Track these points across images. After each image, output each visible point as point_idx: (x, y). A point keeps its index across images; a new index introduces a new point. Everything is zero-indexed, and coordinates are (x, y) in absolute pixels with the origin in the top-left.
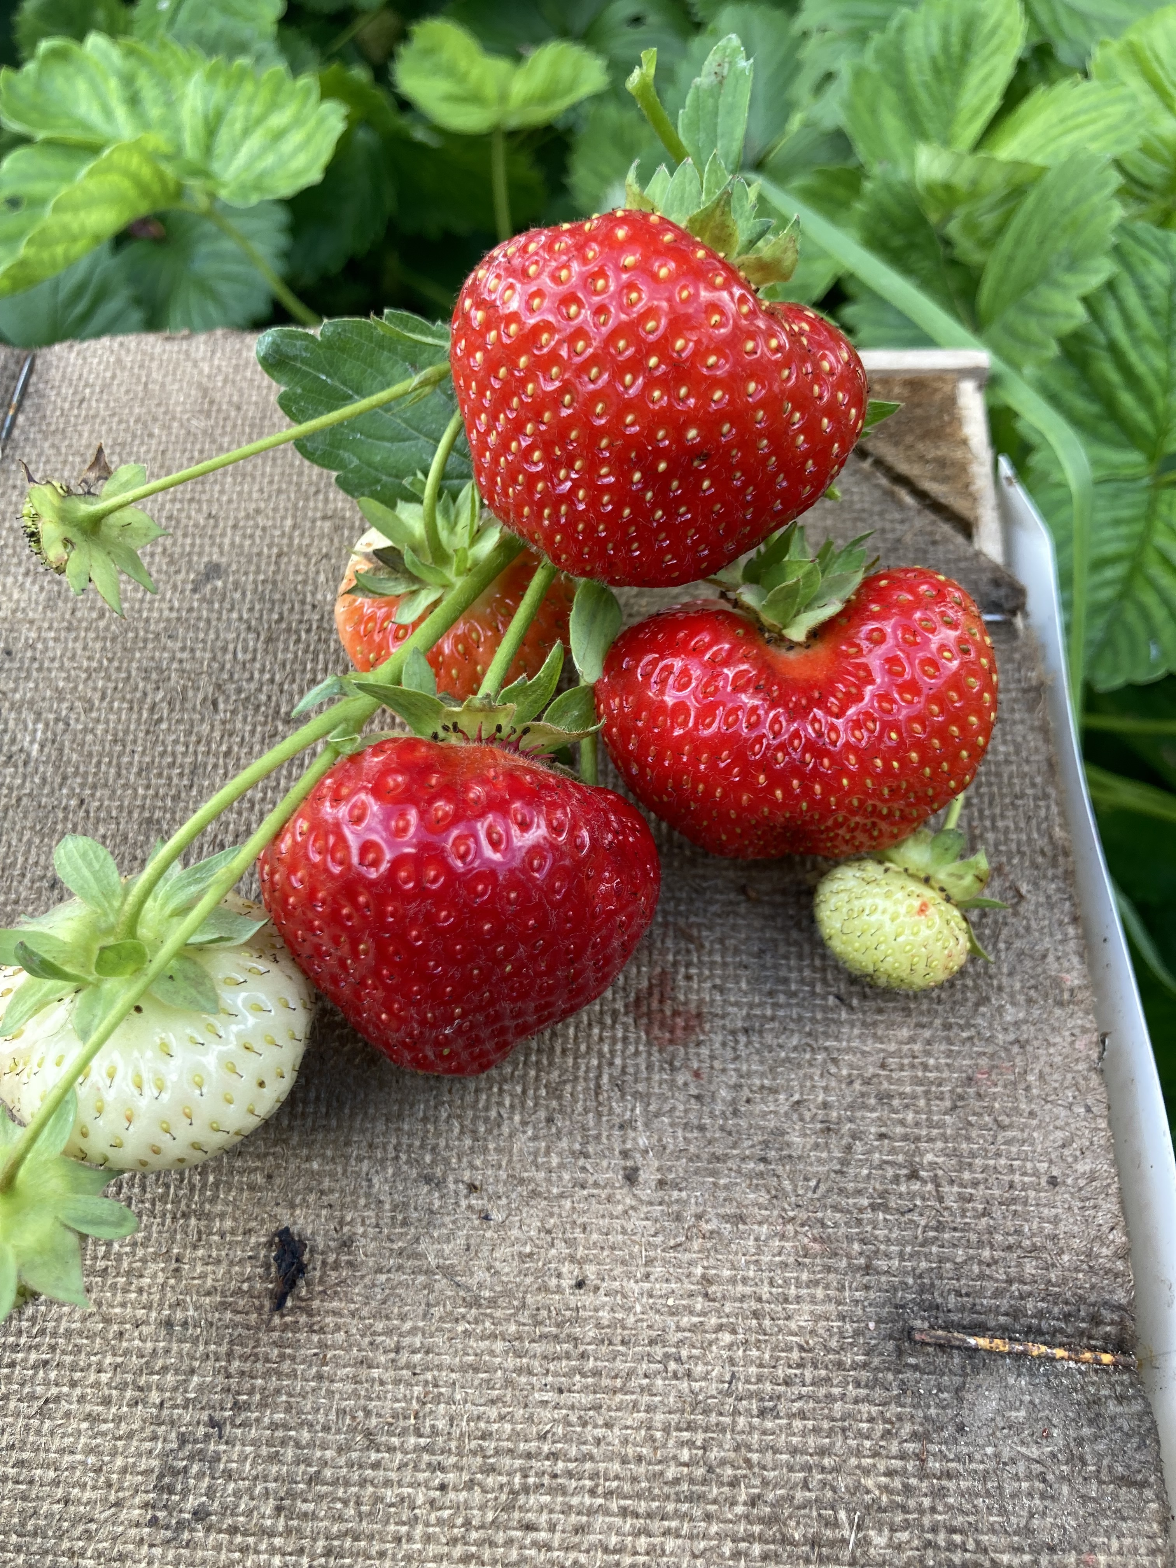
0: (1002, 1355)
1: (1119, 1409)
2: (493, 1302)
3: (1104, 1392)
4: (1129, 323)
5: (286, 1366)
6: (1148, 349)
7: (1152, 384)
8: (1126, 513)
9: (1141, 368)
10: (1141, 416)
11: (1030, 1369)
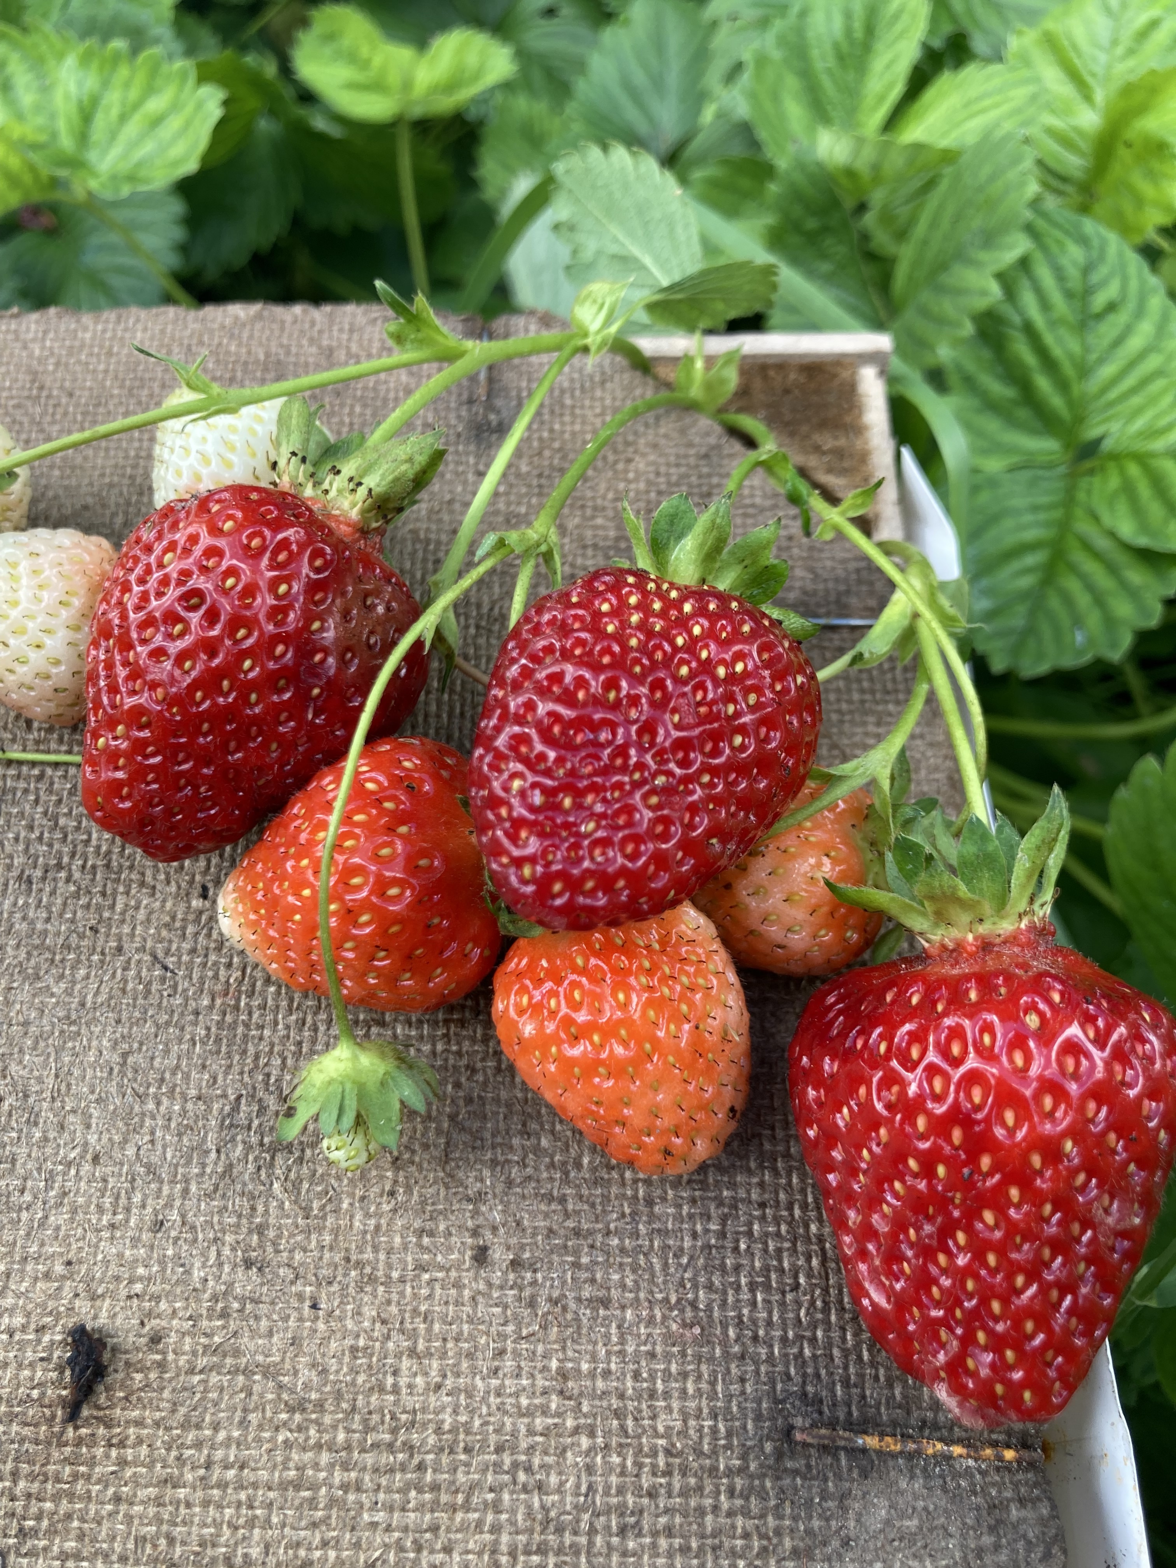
0: (893, 1456)
1: (1024, 1513)
2: (320, 1406)
3: (1008, 1494)
4: (1045, 305)
5: (80, 1487)
6: (1063, 332)
7: (1068, 370)
8: (1044, 500)
9: (1057, 352)
10: (1057, 402)
11: (925, 1470)
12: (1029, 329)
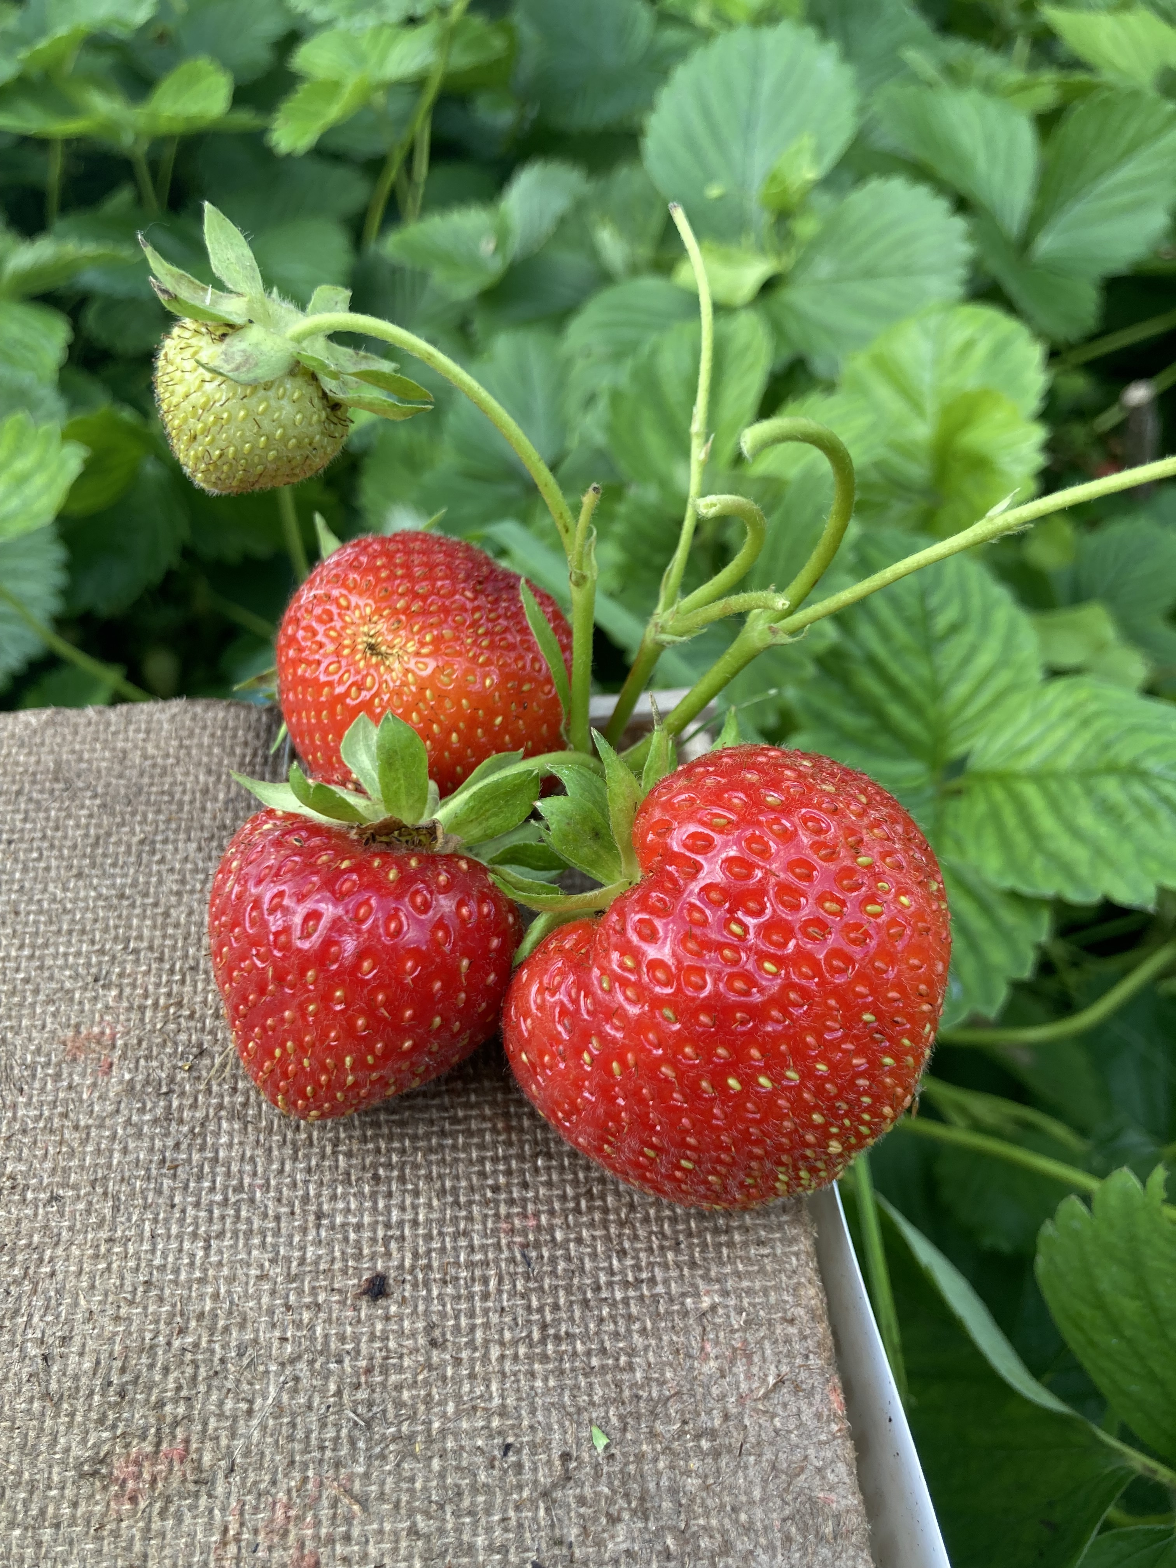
6: (908, 659)
12: (873, 663)
